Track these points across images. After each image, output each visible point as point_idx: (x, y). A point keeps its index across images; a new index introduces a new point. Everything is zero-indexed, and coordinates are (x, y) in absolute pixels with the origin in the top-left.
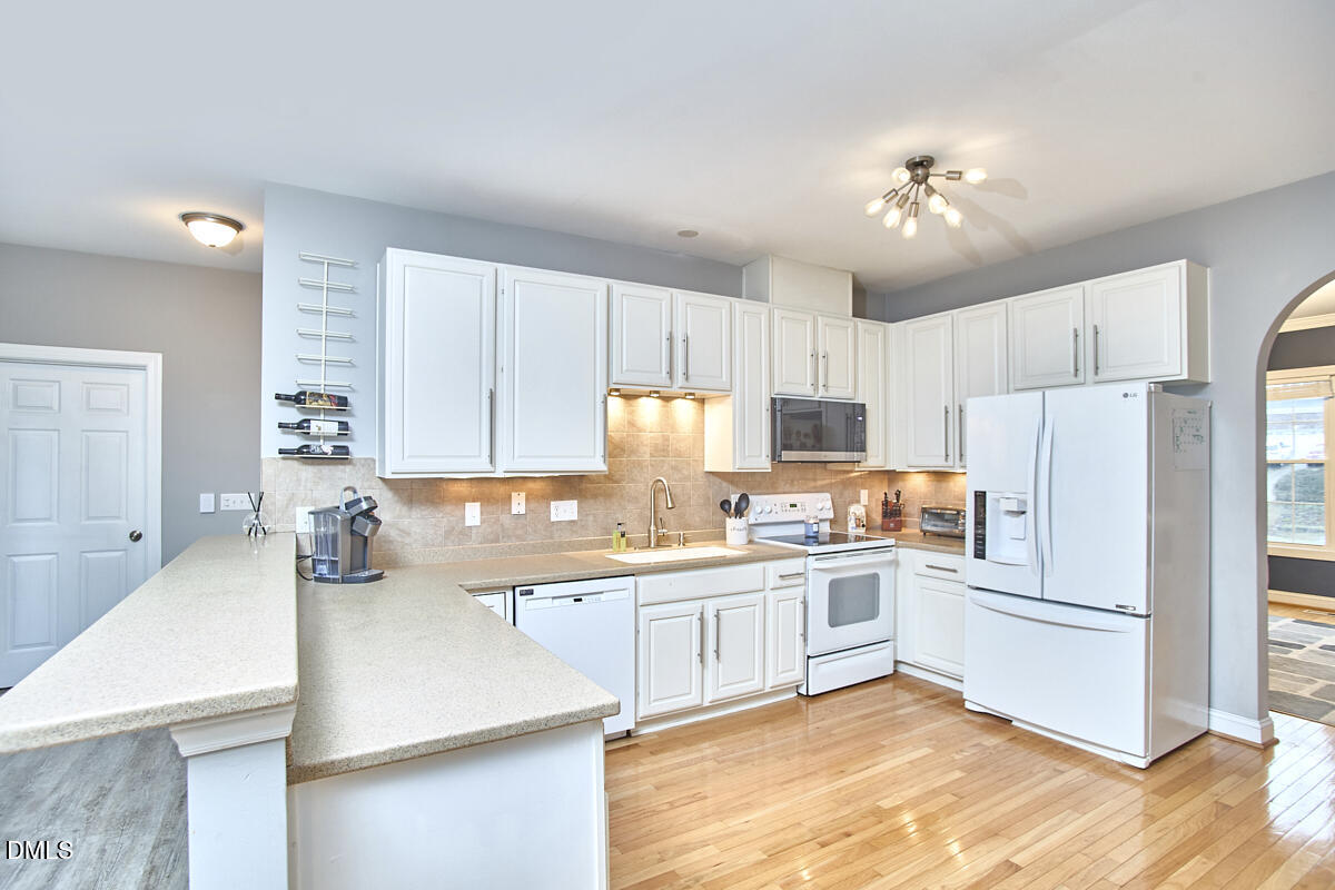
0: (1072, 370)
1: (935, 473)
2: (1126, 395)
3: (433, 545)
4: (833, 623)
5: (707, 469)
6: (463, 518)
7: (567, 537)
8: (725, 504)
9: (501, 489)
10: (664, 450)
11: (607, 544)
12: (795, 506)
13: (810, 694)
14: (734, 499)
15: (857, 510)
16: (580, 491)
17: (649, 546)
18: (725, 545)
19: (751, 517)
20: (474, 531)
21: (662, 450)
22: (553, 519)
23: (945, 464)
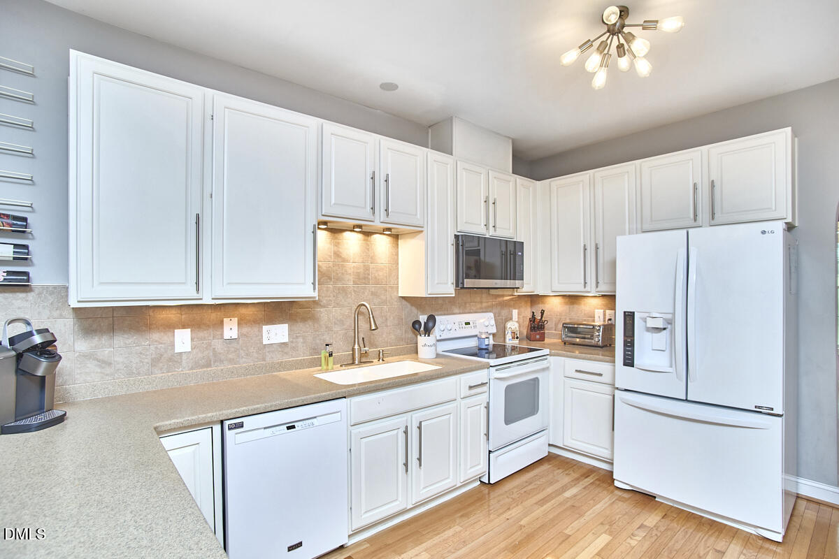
0: (692, 216)
1: (570, 296)
2: (764, 232)
3: (139, 374)
4: (508, 421)
5: (400, 295)
6: (173, 345)
7: (278, 358)
8: (416, 324)
9: (214, 316)
10: (365, 278)
11: (316, 363)
12: (469, 323)
13: (492, 482)
14: (423, 319)
15: (513, 325)
16: (291, 315)
17: (353, 363)
18: (417, 359)
19: (437, 333)
20: (184, 357)
21: (364, 278)
22: (265, 342)
23: (583, 289)
